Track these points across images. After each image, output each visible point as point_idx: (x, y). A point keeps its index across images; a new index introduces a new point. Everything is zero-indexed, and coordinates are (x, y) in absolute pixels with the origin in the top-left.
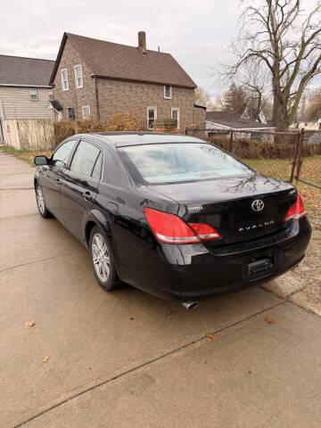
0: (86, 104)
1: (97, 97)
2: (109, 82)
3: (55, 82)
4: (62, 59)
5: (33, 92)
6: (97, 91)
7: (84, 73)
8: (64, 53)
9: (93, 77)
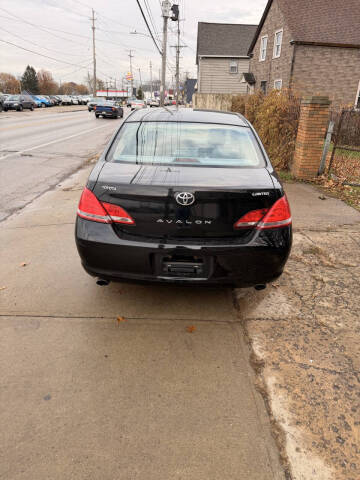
0: (279, 77)
1: (292, 69)
2: (311, 49)
3: (254, 52)
4: (265, 24)
5: (234, 64)
6: (293, 61)
7: (284, 39)
8: (269, 16)
9: (292, 44)
